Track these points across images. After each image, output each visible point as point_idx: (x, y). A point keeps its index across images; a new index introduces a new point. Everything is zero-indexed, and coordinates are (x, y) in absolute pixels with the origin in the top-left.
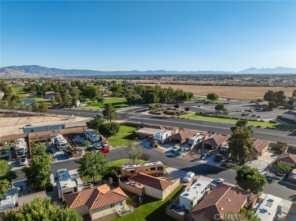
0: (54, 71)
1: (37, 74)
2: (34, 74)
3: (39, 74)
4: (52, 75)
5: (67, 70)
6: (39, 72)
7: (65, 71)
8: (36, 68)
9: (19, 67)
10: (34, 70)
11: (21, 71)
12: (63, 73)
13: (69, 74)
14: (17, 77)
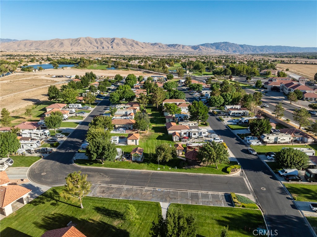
0: (243, 48)
1: (226, 51)
2: (223, 51)
3: (228, 51)
4: (240, 52)
5: (258, 46)
6: (228, 49)
7: (255, 48)
8: (226, 45)
9: (211, 44)
10: (223, 47)
11: (212, 48)
12: (252, 50)
13: (259, 51)
14: (207, 54)
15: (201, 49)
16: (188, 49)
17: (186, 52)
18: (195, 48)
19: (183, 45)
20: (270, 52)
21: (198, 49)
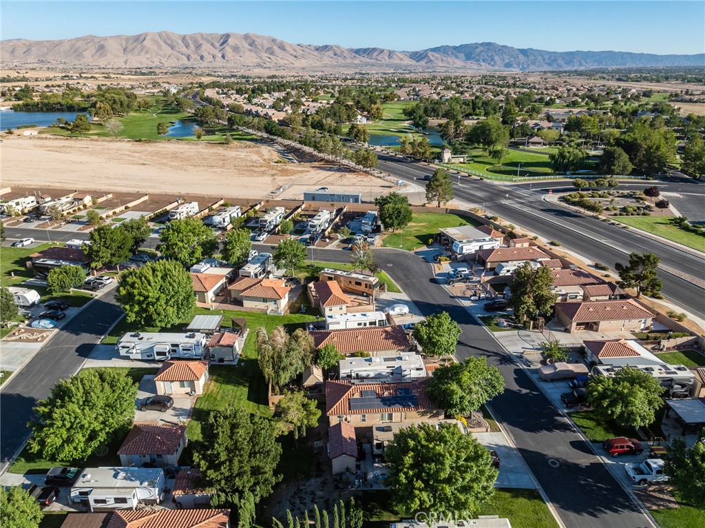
0: (528, 56)
1: (489, 64)
2: (482, 64)
3: (493, 63)
4: (521, 66)
5: (560, 53)
6: (492, 60)
7: (553, 57)
8: (488, 50)
9: (455, 48)
10: (483, 53)
11: (457, 57)
12: (548, 61)
13: (563, 64)
14: (446, 72)
15: (432, 58)
16: (401, 59)
17: (397, 67)
18: (417, 56)
19: (390, 51)
20: (587, 65)
21: (425, 60)
